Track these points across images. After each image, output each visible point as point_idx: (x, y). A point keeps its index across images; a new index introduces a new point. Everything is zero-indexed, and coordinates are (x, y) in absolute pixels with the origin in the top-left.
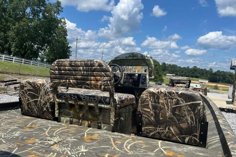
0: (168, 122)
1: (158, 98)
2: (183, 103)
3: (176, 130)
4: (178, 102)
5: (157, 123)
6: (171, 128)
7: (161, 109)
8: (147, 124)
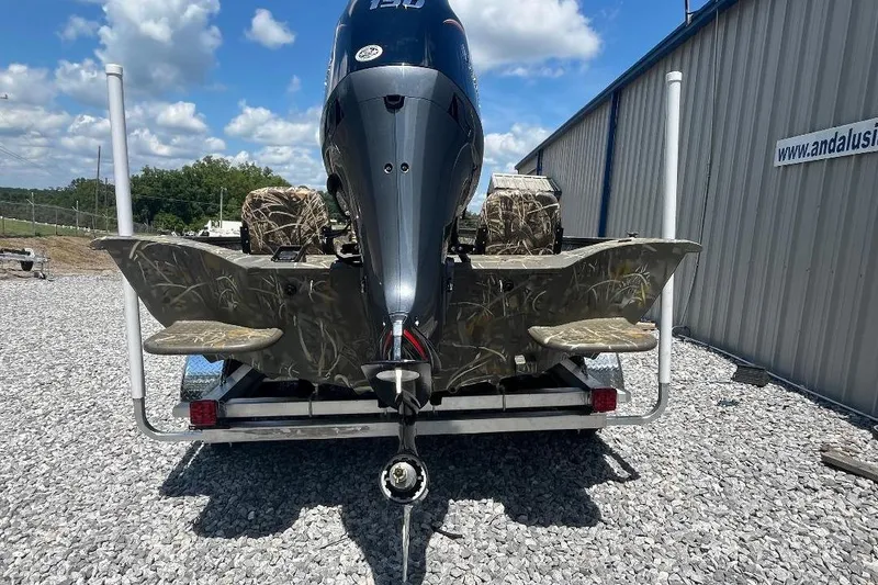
0: (520, 235)
1: (511, 204)
2: (540, 208)
3: (530, 243)
4: (534, 207)
5: (508, 237)
6: (524, 242)
7: (514, 217)
8: (495, 241)
